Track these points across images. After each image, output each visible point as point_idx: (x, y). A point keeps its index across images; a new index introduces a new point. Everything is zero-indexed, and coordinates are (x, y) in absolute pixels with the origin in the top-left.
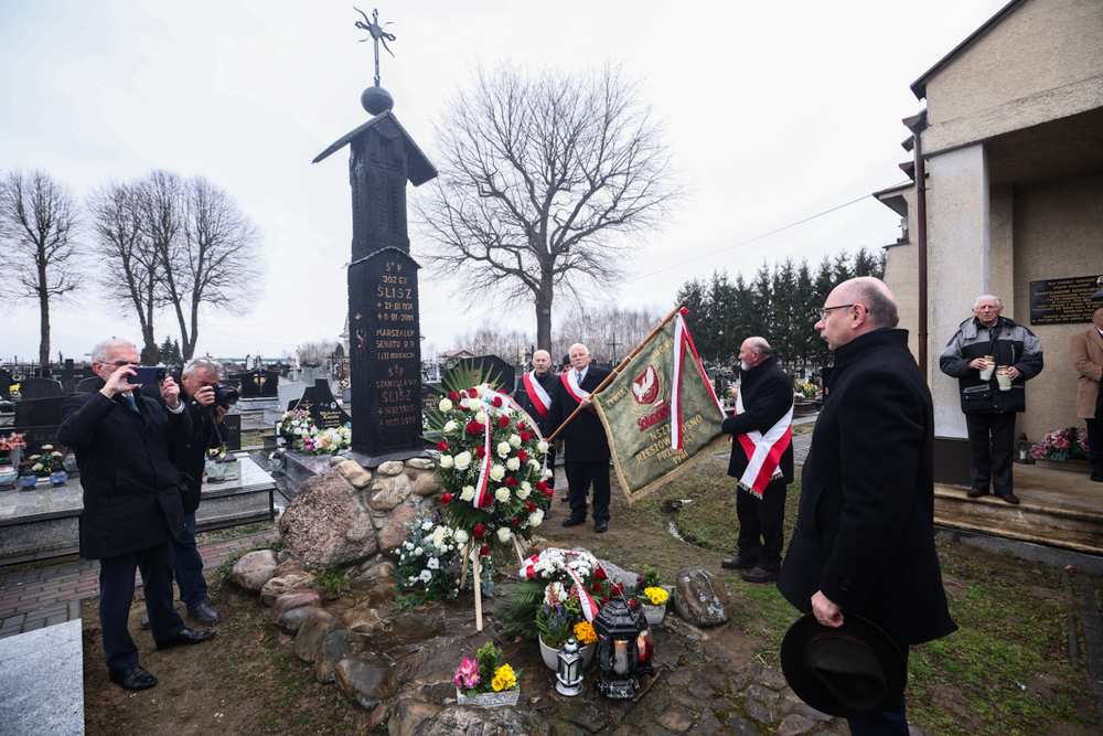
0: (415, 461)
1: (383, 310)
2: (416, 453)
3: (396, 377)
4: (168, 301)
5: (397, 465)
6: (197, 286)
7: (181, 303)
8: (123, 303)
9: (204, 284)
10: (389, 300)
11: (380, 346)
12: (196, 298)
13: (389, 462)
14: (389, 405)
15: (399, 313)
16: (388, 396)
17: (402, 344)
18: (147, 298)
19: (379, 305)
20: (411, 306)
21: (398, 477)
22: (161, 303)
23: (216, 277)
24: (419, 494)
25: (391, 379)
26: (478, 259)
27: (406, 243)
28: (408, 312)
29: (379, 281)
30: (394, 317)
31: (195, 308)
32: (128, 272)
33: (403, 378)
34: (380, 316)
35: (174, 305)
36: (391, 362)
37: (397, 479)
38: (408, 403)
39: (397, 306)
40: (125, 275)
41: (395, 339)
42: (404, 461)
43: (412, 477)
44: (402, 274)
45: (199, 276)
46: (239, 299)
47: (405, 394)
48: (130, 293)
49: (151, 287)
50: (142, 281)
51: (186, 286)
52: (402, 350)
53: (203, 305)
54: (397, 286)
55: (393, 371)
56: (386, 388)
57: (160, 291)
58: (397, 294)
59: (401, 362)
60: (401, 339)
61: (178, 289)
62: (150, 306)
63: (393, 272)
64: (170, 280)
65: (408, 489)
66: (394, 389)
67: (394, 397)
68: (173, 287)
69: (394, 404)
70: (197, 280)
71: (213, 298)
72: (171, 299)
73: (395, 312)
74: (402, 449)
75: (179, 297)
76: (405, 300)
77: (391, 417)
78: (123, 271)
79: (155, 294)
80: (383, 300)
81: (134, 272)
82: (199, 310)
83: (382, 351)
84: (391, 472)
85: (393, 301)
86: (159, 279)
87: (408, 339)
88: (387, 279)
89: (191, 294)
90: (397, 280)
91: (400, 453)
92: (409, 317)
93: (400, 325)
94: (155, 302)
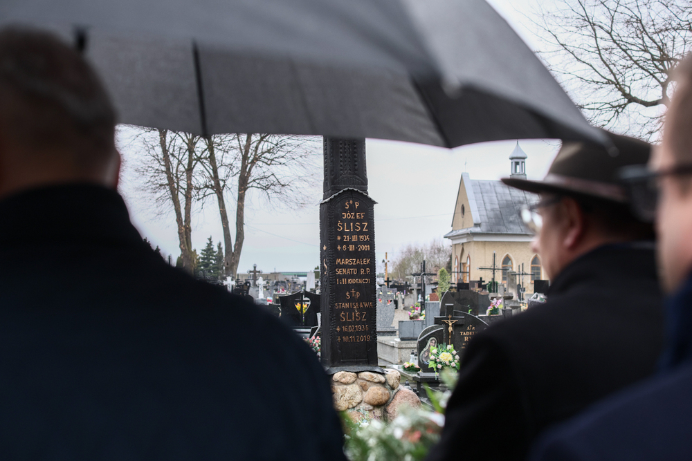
0: (366, 375)
1: (342, 242)
2: (369, 368)
3: (352, 300)
4: (210, 191)
5: (350, 376)
6: (244, 167)
7: (224, 192)
8: (158, 195)
9: (253, 163)
10: (347, 234)
11: (339, 273)
12: (243, 184)
13: (343, 372)
14: (345, 324)
15: (356, 244)
16: (345, 316)
17: (359, 271)
18: (185, 187)
19: (339, 238)
20: (367, 238)
21: (351, 386)
22: (201, 193)
23: (268, 151)
24: (369, 403)
25: (349, 301)
26: (647, 104)
27: (364, 182)
28: (365, 243)
29: (339, 217)
30: (352, 248)
31: (241, 198)
32: (165, 151)
33: (360, 300)
34: (339, 248)
35: (215, 196)
36: (348, 287)
37: (349, 387)
38: (363, 323)
39: (354, 239)
40: (161, 156)
41: (352, 266)
42: (357, 373)
43: (364, 388)
44: (359, 210)
45: (247, 152)
46: (297, 184)
47: (361, 315)
48: (166, 182)
49: (189, 170)
50: (180, 162)
51: (230, 166)
52: (359, 276)
53: (252, 194)
54: (355, 221)
55: (351, 294)
56: (343, 309)
57: (201, 176)
58: (355, 227)
59: (357, 286)
60: (358, 267)
61: (222, 173)
62: (188, 198)
63: (352, 209)
64: (212, 158)
65: (358, 398)
66: (351, 310)
67: (350, 317)
68: (215, 171)
69: (350, 323)
70: (245, 158)
71: (264, 183)
72: (212, 188)
73: (352, 243)
74: (357, 363)
75: (222, 183)
76: (361, 233)
77: (348, 334)
78: (159, 150)
79: (194, 182)
80: (342, 233)
81: (171, 151)
82: (246, 202)
83: (341, 277)
84: (343, 380)
85: (351, 234)
86: (199, 159)
87: (365, 267)
88: (345, 216)
89: (237, 178)
90: (355, 216)
91: (355, 367)
92: (365, 248)
93: (357, 254)
94: (194, 192)
